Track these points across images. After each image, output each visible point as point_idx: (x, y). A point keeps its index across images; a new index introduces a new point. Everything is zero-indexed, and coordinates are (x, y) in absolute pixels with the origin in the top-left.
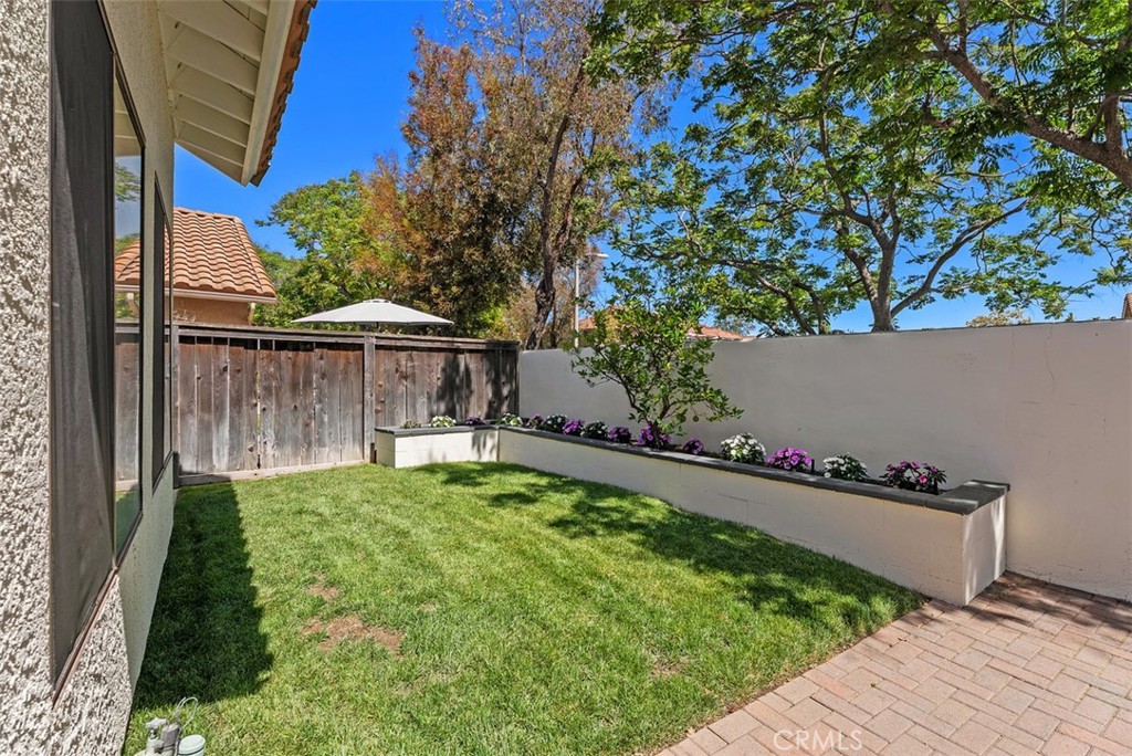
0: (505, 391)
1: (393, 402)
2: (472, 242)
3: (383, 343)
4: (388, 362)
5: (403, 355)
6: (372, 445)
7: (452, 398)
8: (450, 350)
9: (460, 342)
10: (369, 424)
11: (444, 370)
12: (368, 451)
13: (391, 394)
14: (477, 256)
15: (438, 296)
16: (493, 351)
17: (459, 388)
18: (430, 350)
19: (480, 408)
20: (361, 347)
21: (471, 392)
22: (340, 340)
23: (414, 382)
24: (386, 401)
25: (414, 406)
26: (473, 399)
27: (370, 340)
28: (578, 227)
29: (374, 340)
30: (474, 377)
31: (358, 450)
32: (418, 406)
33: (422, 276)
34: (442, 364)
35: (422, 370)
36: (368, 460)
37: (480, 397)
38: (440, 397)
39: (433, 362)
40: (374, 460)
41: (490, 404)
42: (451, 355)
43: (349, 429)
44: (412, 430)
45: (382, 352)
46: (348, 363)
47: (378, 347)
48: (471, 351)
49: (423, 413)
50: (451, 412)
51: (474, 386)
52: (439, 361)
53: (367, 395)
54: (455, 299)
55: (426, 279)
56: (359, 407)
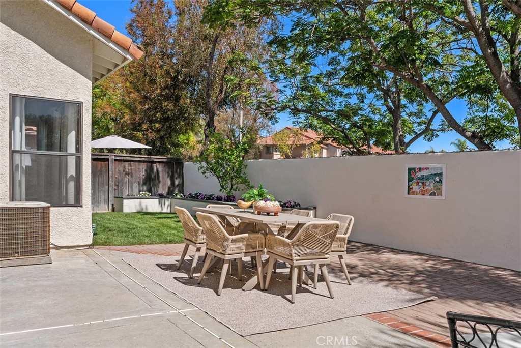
0: (177, 182)
1: (122, 185)
2: (167, 98)
3: (117, 158)
4: (119, 167)
5: (126, 164)
6: (113, 205)
7: (150, 184)
8: (149, 162)
9: (154, 158)
10: (112, 195)
11: (146, 171)
12: (111, 207)
13: (122, 182)
14: (171, 107)
15: (147, 130)
16: (170, 162)
17: (154, 180)
18: (140, 161)
19: (164, 190)
20: (107, 160)
21: (159, 182)
22: (99, 157)
23: (132, 176)
24: (119, 185)
25: (132, 188)
26: (161, 185)
27: (112, 157)
28: (229, 90)
29: (114, 157)
30: (161, 175)
31: (106, 206)
32: (134, 188)
33: (138, 117)
34: (145, 168)
35: (136, 171)
36: (111, 211)
37: (164, 184)
38: (144, 184)
39: (141, 167)
40: (113, 210)
41: (169, 188)
42: (150, 164)
43: (102, 197)
44: (131, 197)
45: (117, 162)
46: (102, 167)
47: (115, 160)
48: (159, 162)
49: (136, 191)
50: (150, 191)
51: (161, 179)
52: (143, 167)
53: (110, 182)
54: (158, 131)
55: (140, 119)
56: (107, 187)
